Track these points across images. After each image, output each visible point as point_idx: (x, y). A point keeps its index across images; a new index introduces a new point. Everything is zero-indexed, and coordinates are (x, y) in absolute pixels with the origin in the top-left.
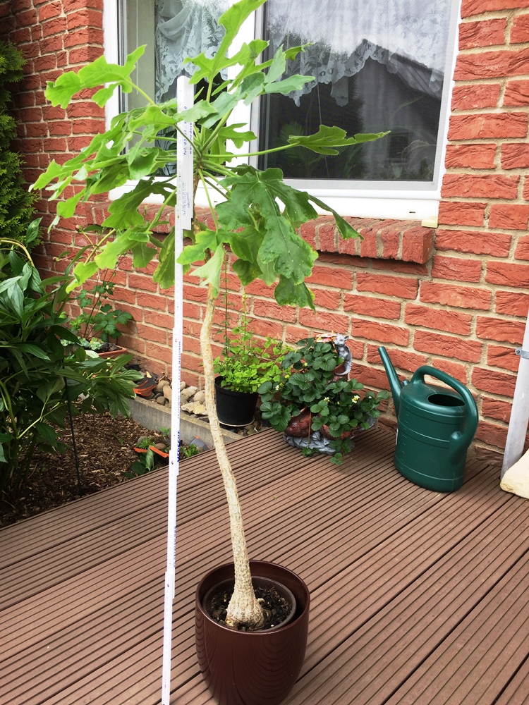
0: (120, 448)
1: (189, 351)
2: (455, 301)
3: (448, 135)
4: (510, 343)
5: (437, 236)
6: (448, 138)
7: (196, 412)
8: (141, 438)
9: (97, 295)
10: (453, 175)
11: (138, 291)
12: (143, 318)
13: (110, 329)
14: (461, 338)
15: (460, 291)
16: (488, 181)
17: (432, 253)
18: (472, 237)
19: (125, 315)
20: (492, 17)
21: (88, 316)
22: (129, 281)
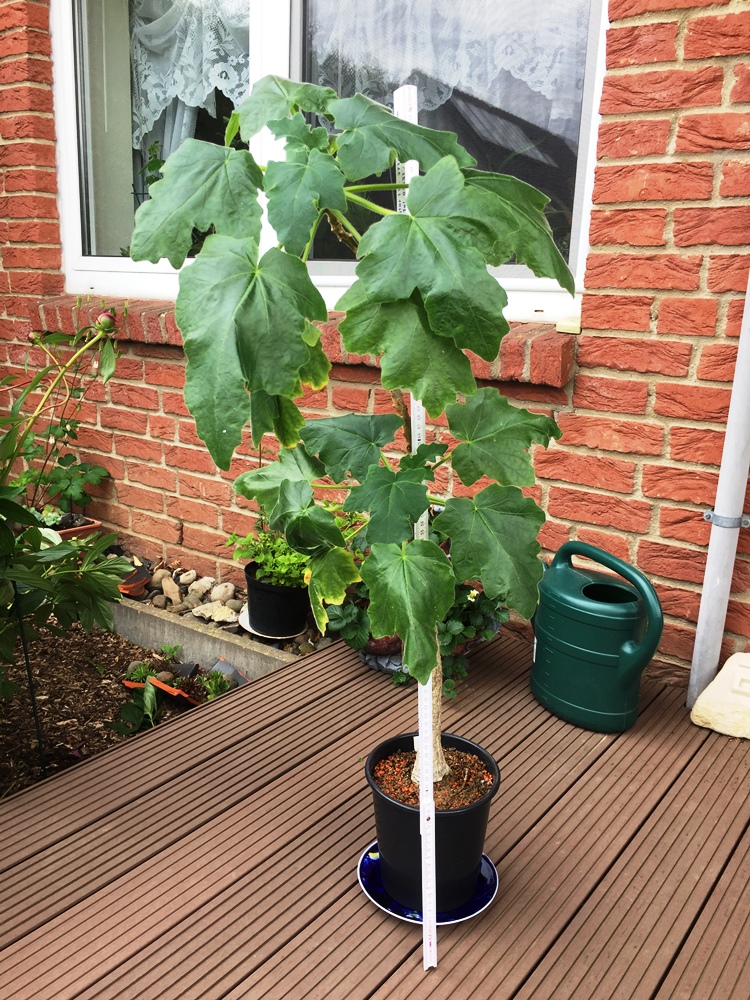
0: (100, 682)
1: (201, 523)
2: (610, 442)
3: (593, 196)
4: (694, 504)
5: (580, 346)
6: (593, 201)
7: (217, 619)
8: (133, 664)
9: (52, 441)
10: (602, 256)
11: (117, 432)
12: (126, 474)
13: (75, 491)
14: (620, 497)
15: (617, 427)
16: (655, 263)
17: (572, 372)
18: (633, 348)
19: (97, 470)
20: (656, 20)
21: (36, 473)
22: (101, 417)
